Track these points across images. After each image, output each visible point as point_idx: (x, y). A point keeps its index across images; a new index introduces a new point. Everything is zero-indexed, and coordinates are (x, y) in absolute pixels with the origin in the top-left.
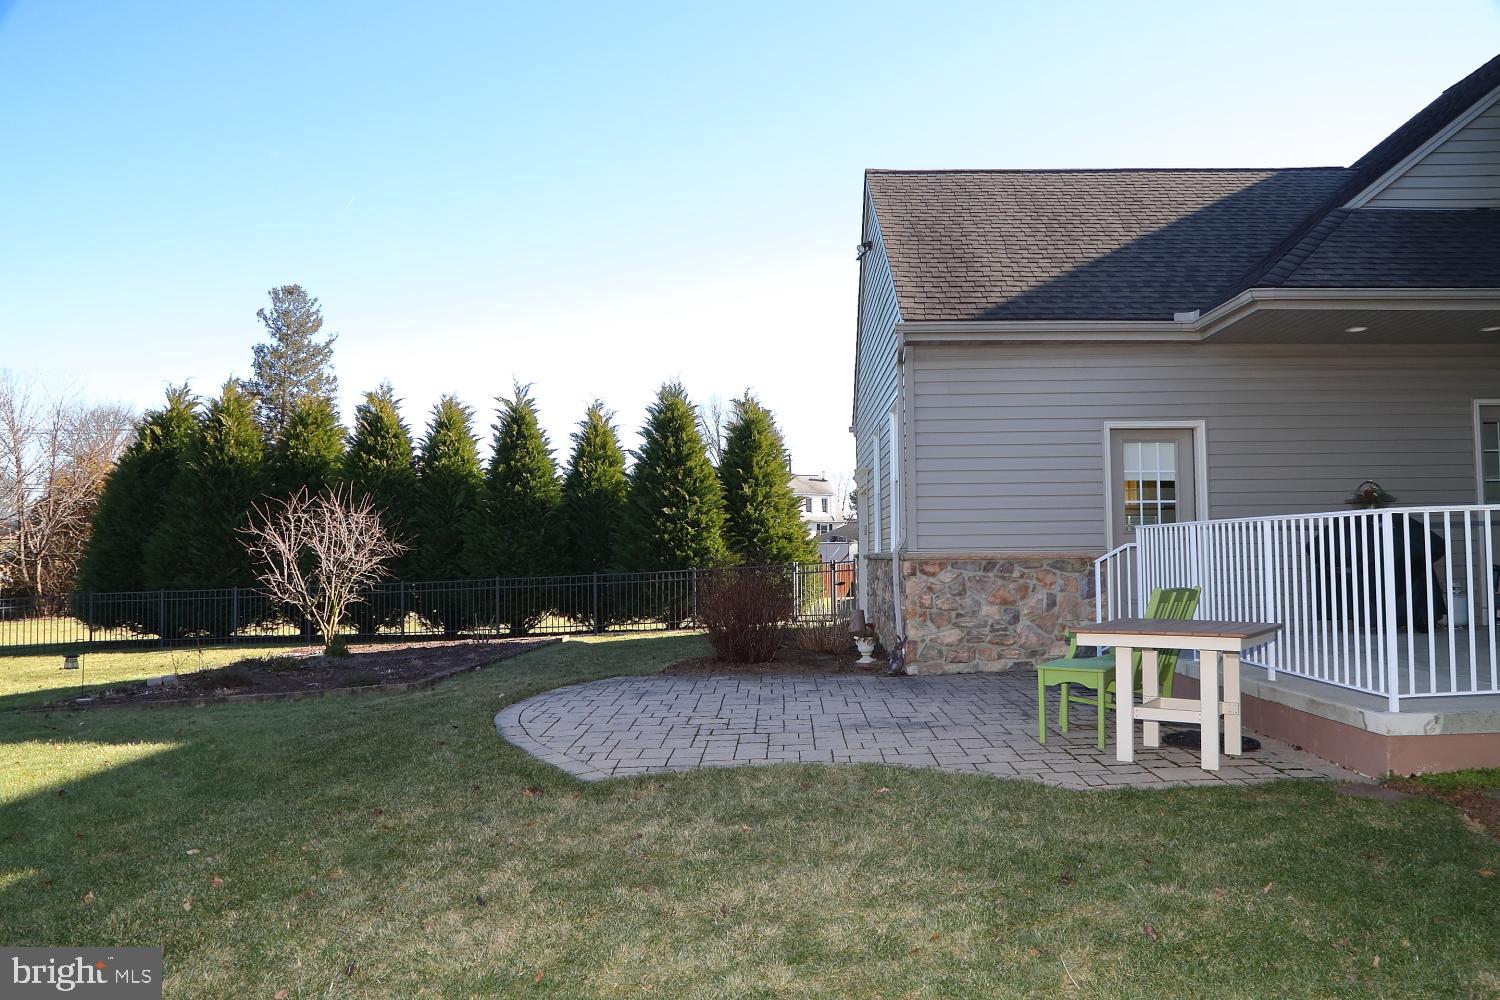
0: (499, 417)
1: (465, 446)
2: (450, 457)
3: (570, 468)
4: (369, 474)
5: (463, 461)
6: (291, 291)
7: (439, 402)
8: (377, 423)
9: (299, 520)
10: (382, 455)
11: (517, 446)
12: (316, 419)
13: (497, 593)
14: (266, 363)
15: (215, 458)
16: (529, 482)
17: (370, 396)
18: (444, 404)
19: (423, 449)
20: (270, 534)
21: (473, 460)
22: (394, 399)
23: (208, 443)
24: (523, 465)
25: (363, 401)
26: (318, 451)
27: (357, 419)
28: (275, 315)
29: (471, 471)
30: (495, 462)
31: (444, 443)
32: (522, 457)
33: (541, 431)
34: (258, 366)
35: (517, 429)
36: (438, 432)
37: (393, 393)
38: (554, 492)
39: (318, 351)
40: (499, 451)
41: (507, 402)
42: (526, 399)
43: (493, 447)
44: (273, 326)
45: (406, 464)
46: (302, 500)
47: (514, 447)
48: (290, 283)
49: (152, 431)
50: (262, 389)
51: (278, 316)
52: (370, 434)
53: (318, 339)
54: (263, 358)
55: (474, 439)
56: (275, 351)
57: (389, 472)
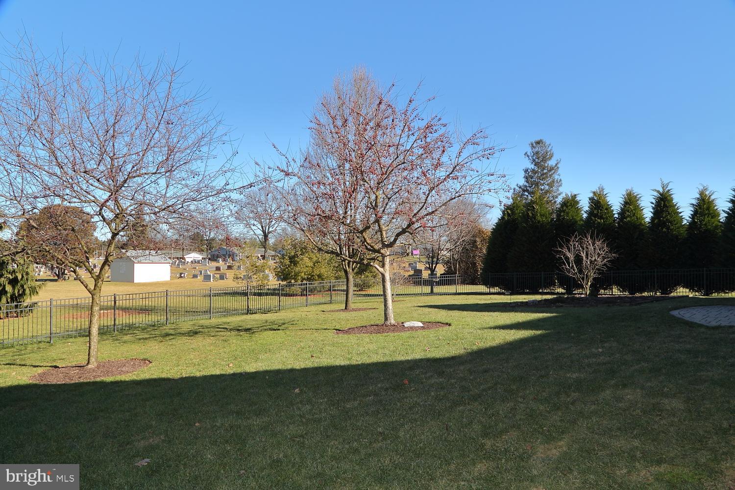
0: (654, 198)
1: (638, 212)
2: (631, 217)
3: (690, 219)
4: (596, 225)
5: (637, 218)
6: (538, 143)
7: (624, 193)
8: (598, 204)
9: (574, 245)
10: (601, 218)
11: (663, 211)
12: (571, 203)
13: (656, 276)
14: (530, 176)
15: (532, 222)
16: (670, 227)
17: (594, 193)
18: (627, 195)
19: (618, 214)
20: (565, 250)
21: (642, 218)
22: (605, 193)
23: (529, 216)
24: (667, 220)
25: (591, 195)
26: (573, 217)
27: (589, 203)
28: (532, 154)
29: (641, 223)
30: (653, 219)
31: (628, 211)
32: (666, 216)
33: (675, 203)
34: (526, 178)
35: (664, 203)
36: (625, 206)
37: (604, 190)
38: (682, 231)
39: (552, 169)
40: (654, 213)
41: (658, 192)
42: (667, 189)
43: (652, 212)
44: (532, 159)
45: (611, 221)
46: (576, 237)
47: (662, 211)
48: (538, 139)
49: (507, 212)
50: (528, 188)
51: (534, 155)
52: (595, 209)
53: (551, 163)
54: (528, 174)
55: (642, 208)
56: (533, 171)
57: (605, 225)
